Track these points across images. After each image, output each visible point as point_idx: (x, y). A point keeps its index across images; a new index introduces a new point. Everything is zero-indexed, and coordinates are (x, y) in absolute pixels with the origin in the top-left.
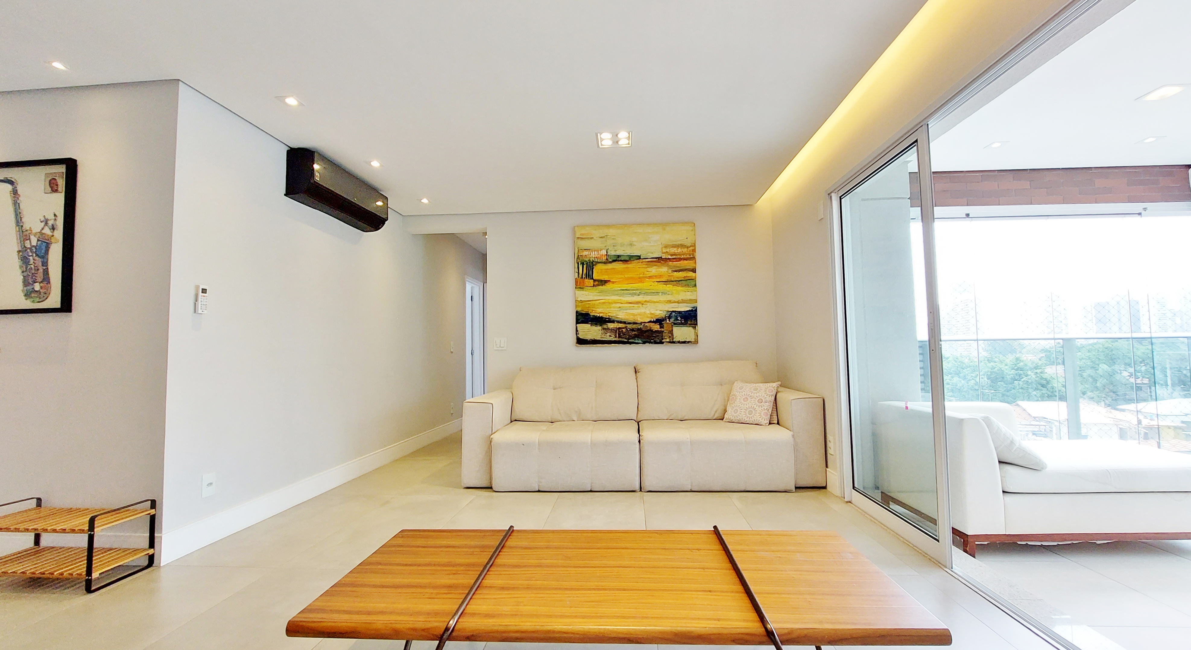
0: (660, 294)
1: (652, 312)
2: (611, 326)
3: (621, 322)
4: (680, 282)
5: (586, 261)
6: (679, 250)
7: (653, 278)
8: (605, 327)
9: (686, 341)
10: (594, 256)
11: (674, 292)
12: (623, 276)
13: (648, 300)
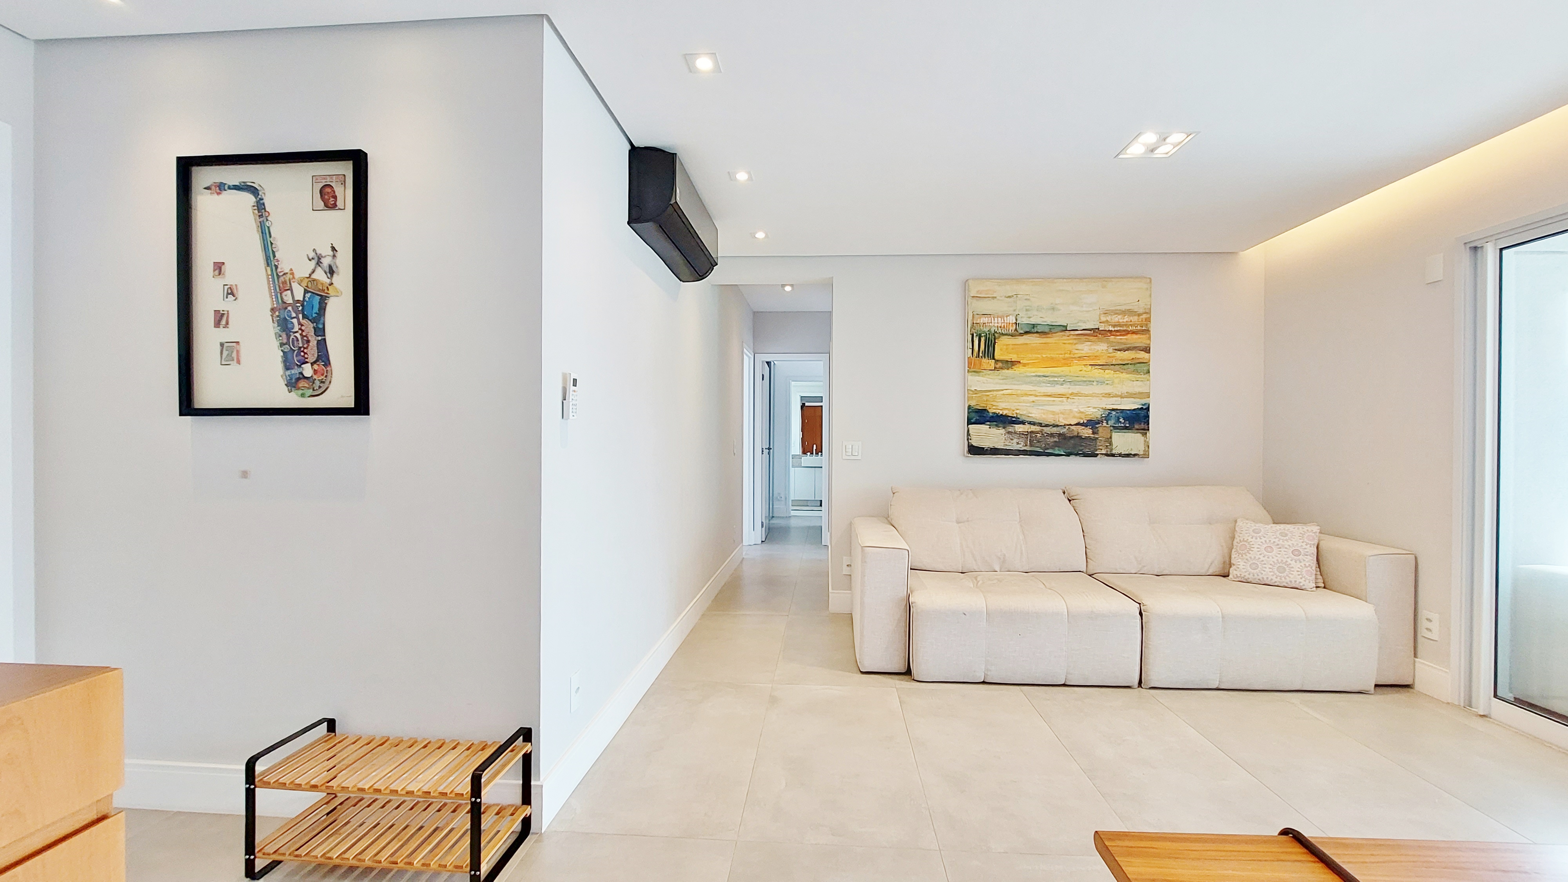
0: (1095, 383)
1: (1082, 410)
2: (1019, 428)
3: (1034, 424)
4: (1125, 367)
5: (984, 332)
6: (1126, 319)
7: (1084, 360)
8: (1010, 429)
9: (1131, 454)
10: (996, 325)
11: (1116, 381)
12: (1039, 356)
13: (1075, 391)
